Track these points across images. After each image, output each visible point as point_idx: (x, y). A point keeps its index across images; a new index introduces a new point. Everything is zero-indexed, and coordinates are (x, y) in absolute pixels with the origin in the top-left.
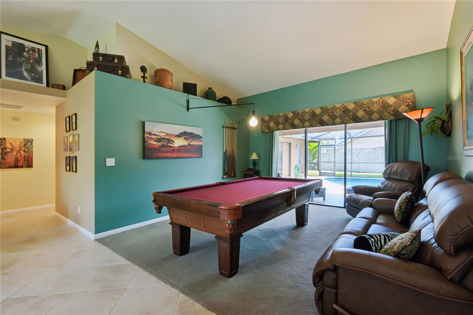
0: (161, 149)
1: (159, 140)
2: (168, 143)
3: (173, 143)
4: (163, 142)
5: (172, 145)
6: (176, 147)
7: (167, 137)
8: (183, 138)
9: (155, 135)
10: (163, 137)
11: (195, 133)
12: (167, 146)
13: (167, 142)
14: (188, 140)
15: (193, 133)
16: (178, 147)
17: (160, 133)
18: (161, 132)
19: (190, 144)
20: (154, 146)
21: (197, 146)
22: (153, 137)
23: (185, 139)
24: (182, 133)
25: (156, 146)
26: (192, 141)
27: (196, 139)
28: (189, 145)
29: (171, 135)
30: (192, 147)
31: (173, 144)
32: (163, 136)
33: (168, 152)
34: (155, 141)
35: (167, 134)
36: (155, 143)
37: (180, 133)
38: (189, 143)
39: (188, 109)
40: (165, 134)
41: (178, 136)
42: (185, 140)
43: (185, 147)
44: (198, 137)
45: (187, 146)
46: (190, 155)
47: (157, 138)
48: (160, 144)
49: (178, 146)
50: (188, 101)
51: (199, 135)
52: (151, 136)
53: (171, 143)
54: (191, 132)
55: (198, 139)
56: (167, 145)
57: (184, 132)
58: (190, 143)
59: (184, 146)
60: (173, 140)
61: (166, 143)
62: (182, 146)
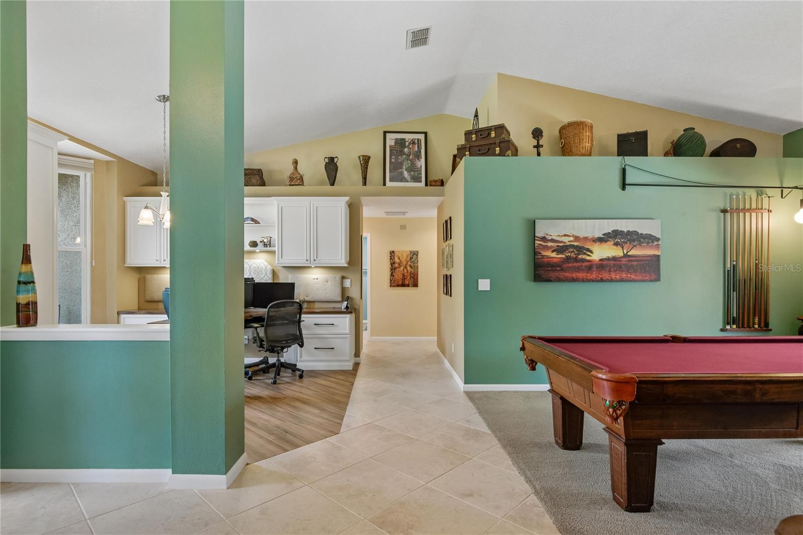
0: (566, 266)
1: (560, 250)
2: (579, 255)
3: (588, 253)
4: (569, 252)
5: (588, 258)
6: (595, 260)
7: (576, 244)
8: (611, 243)
9: (553, 241)
10: (568, 244)
11: (640, 232)
12: (576, 260)
13: (576, 252)
14: (623, 248)
15: (636, 231)
16: (601, 260)
17: (563, 238)
18: (565, 235)
19: (628, 254)
20: (551, 259)
21: (648, 258)
22: (550, 244)
23: (616, 244)
24: (609, 233)
25: (556, 260)
26: (632, 248)
27: (642, 243)
28: (626, 256)
29: (586, 239)
30: (632, 261)
31: (589, 255)
32: (569, 242)
33: (578, 269)
34: (553, 252)
35: (577, 238)
36: (554, 255)
37: (604, 235)
38: (625, 252)
39: (624, 185)
40: (572, 239)
41: (601, 240)
42: (615, 247)
43: (616, 261)
44: (651, 239)
45: (621, 257)
46: (629, 276)
47: (558, 246)
48: (564, 256)
49: (600, 258)
50: (624, 171)
51: (649, 234)
52: (546, 243)
53: (585, 254)
54: (631, 230)
55: (648, 243)
56: (576, 257)
57: (612, 231)
58: (628, 252)
59: (614, 259)
60: (588, 249)
61: (575, 254)
62: (608, 259)
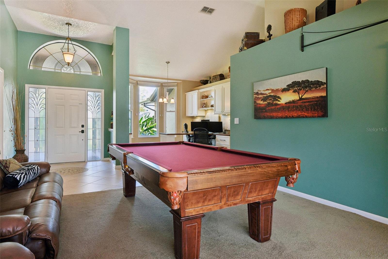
0: (267, 109)
1: (264, 99)
2: (274, 101)
3: (279, 100)
4: (269, 100)
5: (279, 103)
6: (282, 104)
7: (272, 94)
8: (291, 91)
9: (262, 94)
10: (269, 95)
11: (310, 80)
12: (272, 104)
13: (273, 100)
14: (299, 93)
15: (308, 80)
16: (286, 103)
17: (266, 91)
18: (267, 90)
19: (302, 97)
20: (261, 105)
21: (317, 99)
22: (260, 96)
23: (294, 92)
24: (290, 84)
25: (263, 106)
26: (305, 93)
27: (312, 88)
28: (301, 99)
29: (277, 90)
30: (305, 102)
31: (279, 101)
32: (269, 93)
33: (272, 111)
34: (261, 100)
35: (273, 91)
36: (262, 102)
37: (287, 86)
38: (300, 96)
39: (303, 47)
40: (270, 91)
41: (284, 90)
42: (294, 94)
43: (295, 103)
44: (317, 84)
45: (298, 100)
46: (303, 113)
47: (264, 97)
48: (266, 103)
49: (286, 102)
50: (302, 37)
51: (317, 81)
52: (258, 95)
53: (277, 100)
54: (304, 80)
55: (316, 87)
56: (273, 103)
57: (292, 83)
58: (302, 96)
59: (294, 102)
60: (279, 96)
61: (272, 101)
62: (290, 102)
